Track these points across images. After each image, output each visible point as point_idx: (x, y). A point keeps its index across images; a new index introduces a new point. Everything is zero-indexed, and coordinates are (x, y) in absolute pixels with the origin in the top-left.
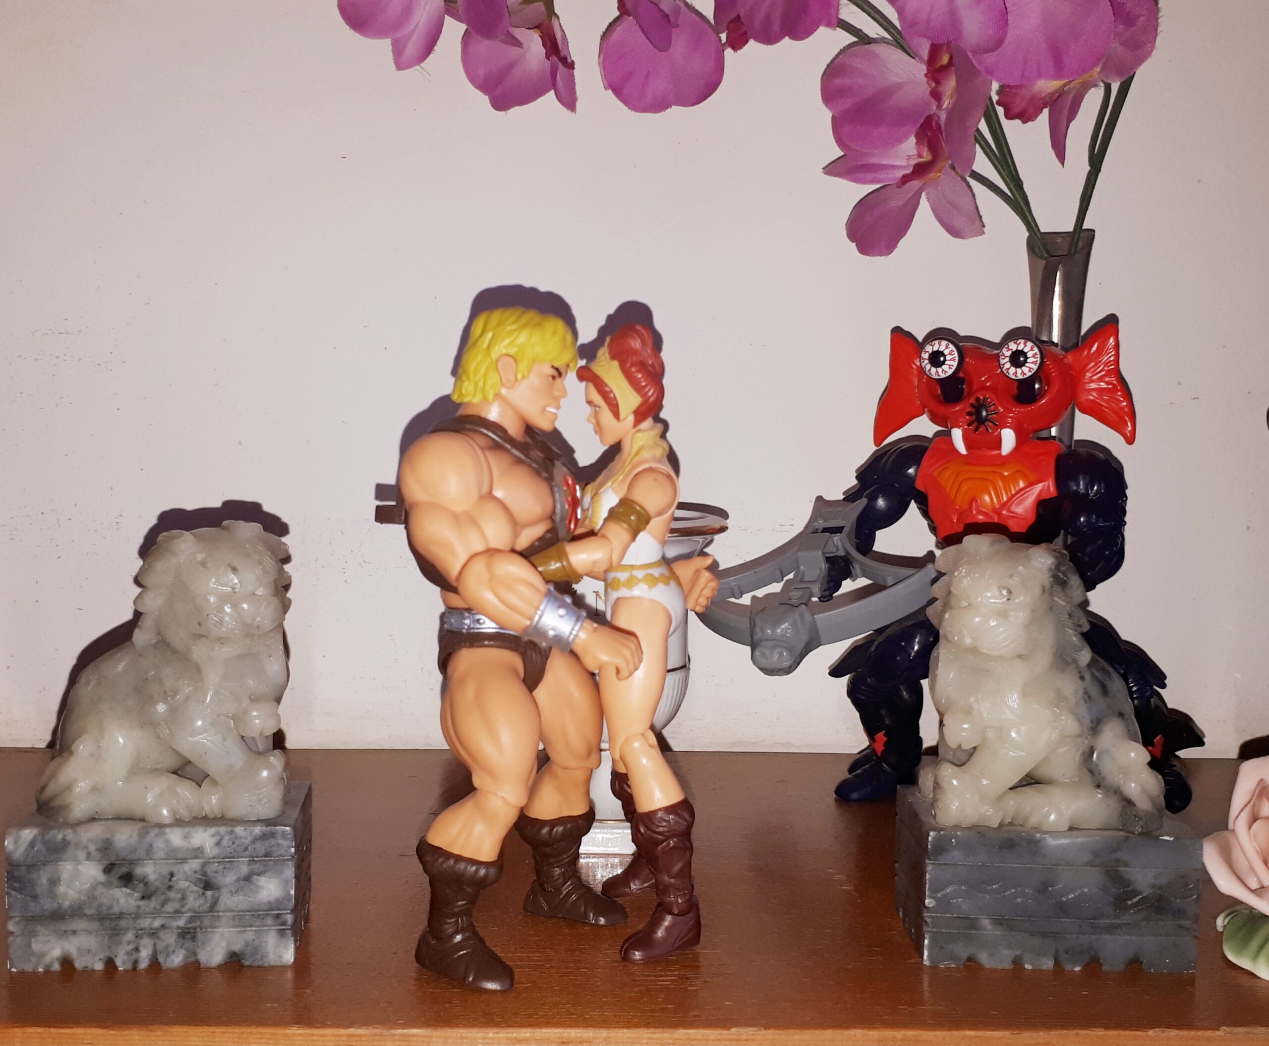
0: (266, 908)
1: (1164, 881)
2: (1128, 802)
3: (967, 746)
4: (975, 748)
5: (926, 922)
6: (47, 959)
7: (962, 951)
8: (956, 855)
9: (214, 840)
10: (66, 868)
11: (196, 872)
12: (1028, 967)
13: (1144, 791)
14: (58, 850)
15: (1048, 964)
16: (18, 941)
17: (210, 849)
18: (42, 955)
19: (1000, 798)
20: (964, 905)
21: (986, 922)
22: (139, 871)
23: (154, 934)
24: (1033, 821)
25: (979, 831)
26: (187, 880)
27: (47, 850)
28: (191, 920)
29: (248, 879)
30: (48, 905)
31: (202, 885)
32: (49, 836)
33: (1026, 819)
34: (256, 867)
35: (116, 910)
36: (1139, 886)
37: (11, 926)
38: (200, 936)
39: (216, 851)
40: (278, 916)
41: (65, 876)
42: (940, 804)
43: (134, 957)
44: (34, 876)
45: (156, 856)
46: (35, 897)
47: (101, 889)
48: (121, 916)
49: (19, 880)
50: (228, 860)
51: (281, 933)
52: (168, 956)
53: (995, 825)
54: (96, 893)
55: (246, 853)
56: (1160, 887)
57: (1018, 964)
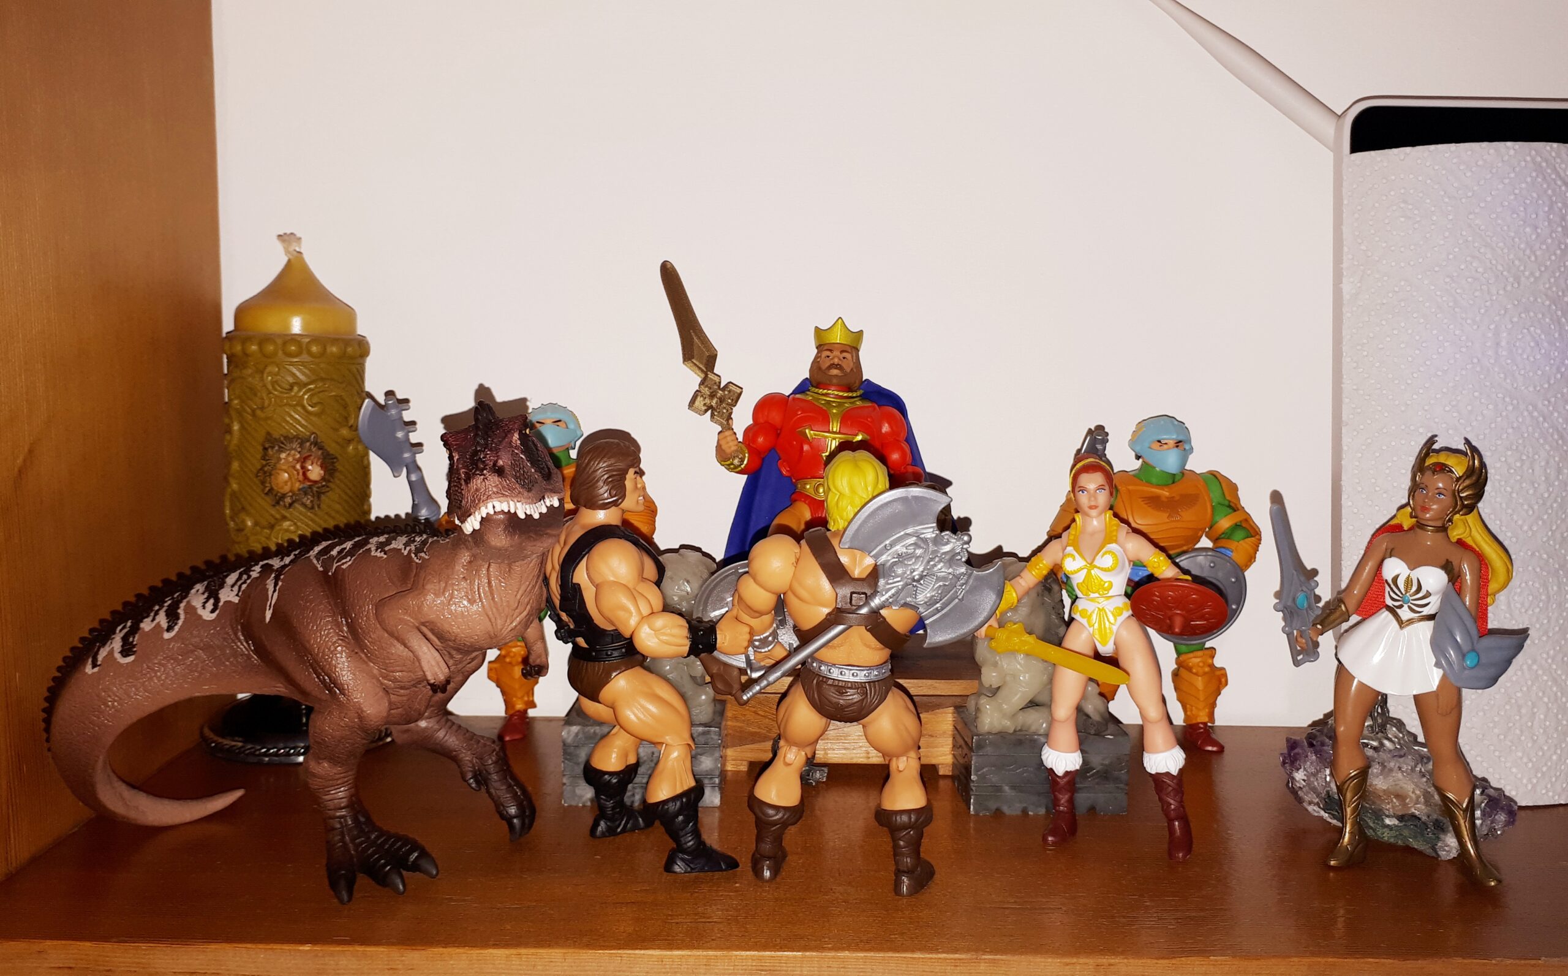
1: (1107, 762)
2: (1088, 716)
3: (995, 686)
4: (999, 687)
5: (972, 789)
6: (584, 799)
7: (993, 805)
8: (989, 750)
12: (1030, 813)
13: (1095, 709)
14: (591, 738)
15: (1042, 811)
16: (569, 788)
18: (581, 797)
19: (1014, 715)
20: (994, 779)
21: (1006, 788)
24: (1033, 729)
25: (1002, 735)
27: (586, 738)
32: (586, 730)
33: (1029, 727)
36: (1094, 765)
37: (565, 781)
42: (979, 720)
44: (578, 752)
49: (570, 754)
53: (1011, 731)
56: (1106, 765)
57: (1025, 812)
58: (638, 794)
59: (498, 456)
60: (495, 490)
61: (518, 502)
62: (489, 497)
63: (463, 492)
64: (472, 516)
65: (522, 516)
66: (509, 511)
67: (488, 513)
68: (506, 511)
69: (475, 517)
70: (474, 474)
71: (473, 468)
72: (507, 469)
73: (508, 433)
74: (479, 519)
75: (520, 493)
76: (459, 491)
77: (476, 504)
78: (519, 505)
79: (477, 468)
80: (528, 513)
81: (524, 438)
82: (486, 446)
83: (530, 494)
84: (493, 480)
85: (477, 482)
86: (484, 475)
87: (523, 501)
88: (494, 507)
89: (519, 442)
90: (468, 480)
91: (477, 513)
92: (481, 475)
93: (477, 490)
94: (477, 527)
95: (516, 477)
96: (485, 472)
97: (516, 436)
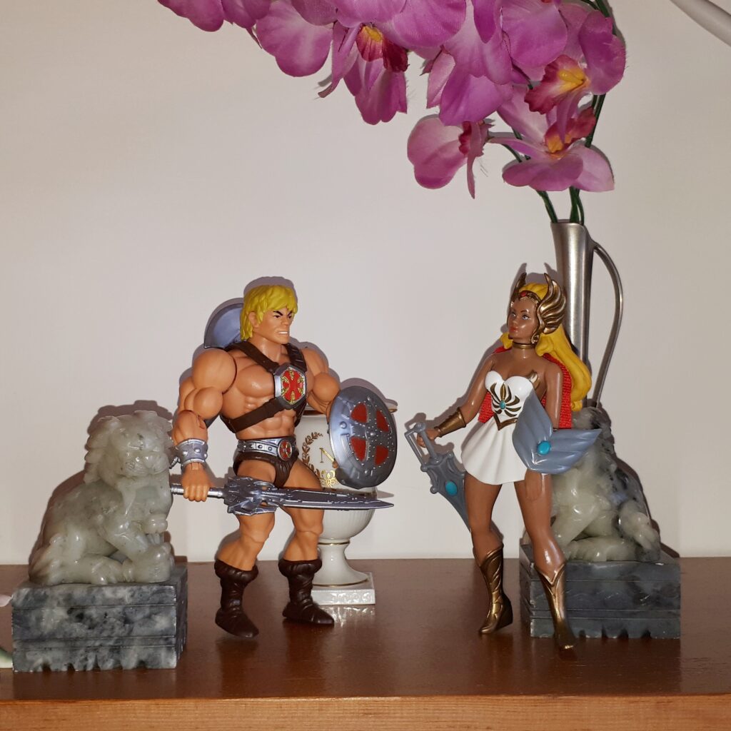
0: (160, 634)
1: (659, 588)
2: (639, 545)
5: (531, 613)
6: (35, 665)
9: (130, 594)
10: (46, 612)
11: (120, 613)
12: (587, 636)
13: (647, 539)
14: (41, 600)
15: (599, 635)
16: (19, 654)
17: (128, 600)
18: (32, 662)
19: (569, 545)
22: (87, 612)
23: (96, 649)
24: (588, 556)
26: (114, 618)
27: (36, 601)
28: (117, 641)
29: (149, 617)
30: (36, 633)
31: (123, 620)
32: (36, 593)
33: (584, 555)
34: (154, 610)
35: (74, 635)
36: (646, 591)
37: (15, 646)
38: (122, 651)
39: (131, 600)
40: (167, 639)
41: (45, 616)
43: (84, 664)
44: (28, 616)
45: (97, 604)
46: (28, 628)
47: (67, 624)
48: (77, 639)
49: (19, 618)
50: (138, 606)
51: (169, 649)
52: (104, 662)
54: (63, 625)
55: (148, 602)
56: (658, 592)
58: (90, 657)
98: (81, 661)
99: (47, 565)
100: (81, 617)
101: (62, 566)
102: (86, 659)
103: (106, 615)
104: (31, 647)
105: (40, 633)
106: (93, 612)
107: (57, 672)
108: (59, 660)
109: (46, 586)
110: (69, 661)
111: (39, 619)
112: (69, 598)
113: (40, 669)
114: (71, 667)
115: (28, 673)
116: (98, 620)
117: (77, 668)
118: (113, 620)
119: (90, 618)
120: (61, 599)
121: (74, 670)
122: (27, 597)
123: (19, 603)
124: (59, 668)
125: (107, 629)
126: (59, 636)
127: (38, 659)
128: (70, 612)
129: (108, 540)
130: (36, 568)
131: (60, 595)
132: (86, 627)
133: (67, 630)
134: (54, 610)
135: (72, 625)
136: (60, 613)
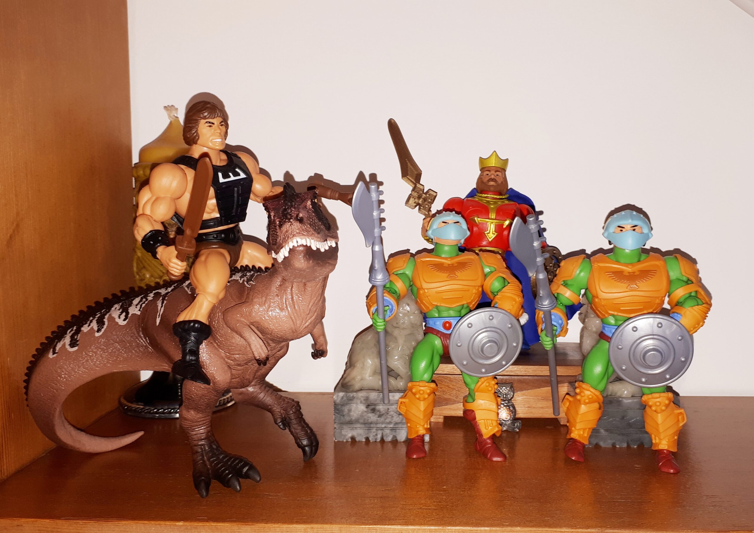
6: (347, 437)
7: (594, 441)
10: (353, 406)
12: (617, 446)
14: (351, 400)
15: (625, 445)
16: (337, 430)
18: (345, 436)
21: (602, 431)
22: (378, 408)
23: (382, 429)
24: (619, 394)
27: (348, 400)
28: (395, 425)
30: (347, 419)
32: (348, 395)
33: (616, 394)
35: (370, 421)
37: (335, 426)
38: (397, 431)
41: (353, 409)
43: (375, 437)
44: (343, 408)
46: (344, 416)
47: (365, 414)
48: (371, 423)
49: (338, 409)
52: (387, 437)
54: (363, 415)
57: (614, 446)
58: (379, 434)
59: (299, 211)
60: (298, 231)
61: (312, 239)
62: (294, 236)
63: (278, 234)
64: (283, 248)
65: (314, 248)
66: (306, 245)
67: (293, 246)
68: (305, 244)
69: (285, 249)
70: (285, 222)
71: (284, 218)
72: (305, 220)
73: (304, 200)
74: (288, 250)
75: (313, 234)
76: (275, 233)
77: (286, 240)
78: (312, 241)
79: (287, 218)
80: (318, 247)
81: (313, 204)
82: (292, 206)
83: (319, 236)
84: (296, 225)
85: (286, 226)
86: (291, 222)
87: (315, 239)
88: (297, 242)
89: (311, 206)
90: (281, 226)
91: (286, 246)
92: (288, 222)
93: (287, 231)
94: (287, 255)
95: (310, 225)
96: (291, 220)
97: (309, 203)
98: (374, 436)
99: (354, 379)
100: (374, 410)
101: (362, 379)
102: (376, 435)
103: (388, 409)
104: (344, 426)
105: (350, 419)
106: (381, 408)
107: (360, 442)
108: (361, 435)
109: (353, 391)
110: (367, 436)
111: (350, 411)
112: (367, 399)
113: (350, 440)
114: (367, 439)
115: (343, 442)
116: (384, 412)
117: (371, 439)
118: (392, 413)
119: (379, 411)
120: (362, 399)
121: (369, 441)
122: (342, 398)
123: (338, 401)
124: (361, 439)
125: (389, 418)
126: (361, 421)
127: (348, 434)
128: (368, 406)
129: (389, 365)
130: (347, 380)
131: (362, 397)
132: (377, 416)
133: (366, 417)
134: (358, 406)
135: (368, 415)
136: (362, 407)
